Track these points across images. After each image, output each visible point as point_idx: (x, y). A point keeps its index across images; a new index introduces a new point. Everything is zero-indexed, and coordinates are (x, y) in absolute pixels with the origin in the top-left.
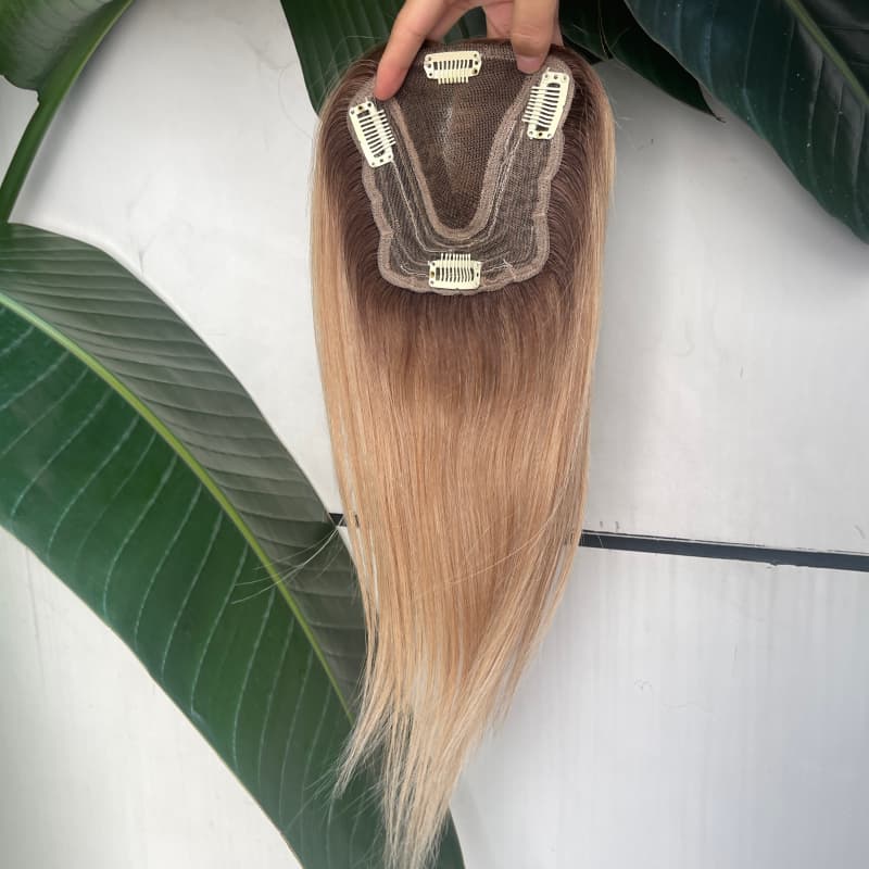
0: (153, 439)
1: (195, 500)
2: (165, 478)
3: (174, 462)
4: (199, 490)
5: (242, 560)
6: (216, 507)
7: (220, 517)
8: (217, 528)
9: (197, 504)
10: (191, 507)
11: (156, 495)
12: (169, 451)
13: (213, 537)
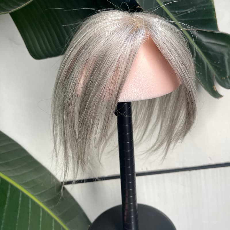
1: (20, 199)
2: (8, 195)
3: (9, 187)
4: (21, 194)
5: (41, 214)
6: (28, 198)
7: (30, 201)
8: (30, 206)
10: (20, 202)
11: (7, 203)
12: (7, 183)
13: (30, 210)
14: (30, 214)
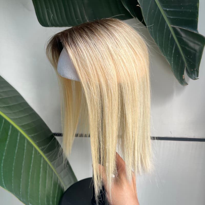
0: (4, 121)
1: (18, 138)
2: (9, 134)
3: (11, 127)
4: (19, 134)
5: (33, 152)
6: (24, 138)
7: (26, 141)
8: (26, 145)
9: (19, 139)
10: (18, 140)
11: (8, 139)
12: (9, 124)
13: (25, 148)
14: (25, 151)
